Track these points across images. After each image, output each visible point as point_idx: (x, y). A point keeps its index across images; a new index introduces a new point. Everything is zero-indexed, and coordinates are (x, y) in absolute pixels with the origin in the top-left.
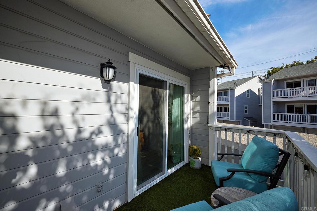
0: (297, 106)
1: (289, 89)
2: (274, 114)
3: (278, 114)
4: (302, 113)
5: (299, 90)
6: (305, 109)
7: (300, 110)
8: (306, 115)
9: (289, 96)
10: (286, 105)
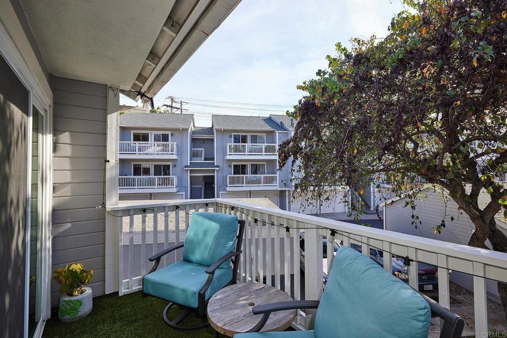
0: (144, 165)
1: (137, 142)
2: (120, 177)
3: (124, 177)
4: (150, 175)
5: (147, 145)
6: (152, 171)
7: (147, 171)
8: (153, 177)
9: (137, 152)
10: (133, 163)
